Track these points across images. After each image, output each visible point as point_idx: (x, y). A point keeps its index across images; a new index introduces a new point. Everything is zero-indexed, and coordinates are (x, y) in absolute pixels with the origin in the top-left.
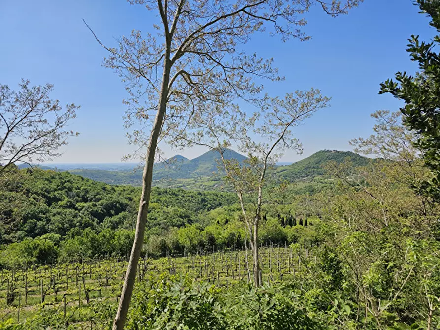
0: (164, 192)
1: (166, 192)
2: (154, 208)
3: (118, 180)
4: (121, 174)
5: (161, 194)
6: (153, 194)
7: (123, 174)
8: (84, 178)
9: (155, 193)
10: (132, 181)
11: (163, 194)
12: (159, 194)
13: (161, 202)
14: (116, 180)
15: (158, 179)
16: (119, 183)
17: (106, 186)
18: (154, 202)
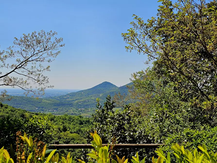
0: (87, 121)
1: (88, 121)
2: (73, 139)
3: (42, 108)
4: (45, 101)
5: (82, 124)
6: (75, 123)
7: (48, 101)
8: (3, 104)
9: (76, 123)
10: (56, 109)
11: (85, 123)
12: (81, 123)
13: (82, 132)
14: (39, 108)
15: (84, 107)
16: (43, 110)
17: (25, 114)
18: (75, 132)
